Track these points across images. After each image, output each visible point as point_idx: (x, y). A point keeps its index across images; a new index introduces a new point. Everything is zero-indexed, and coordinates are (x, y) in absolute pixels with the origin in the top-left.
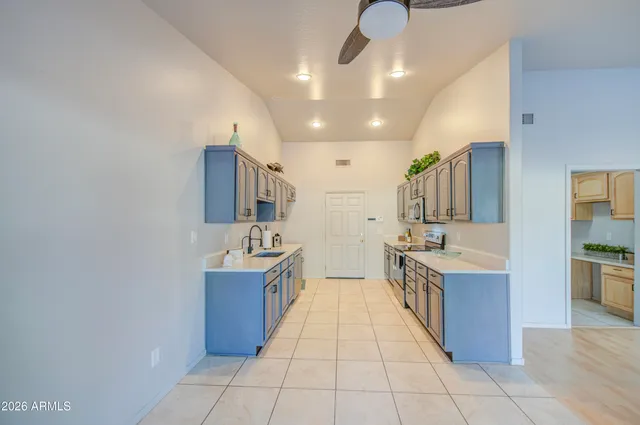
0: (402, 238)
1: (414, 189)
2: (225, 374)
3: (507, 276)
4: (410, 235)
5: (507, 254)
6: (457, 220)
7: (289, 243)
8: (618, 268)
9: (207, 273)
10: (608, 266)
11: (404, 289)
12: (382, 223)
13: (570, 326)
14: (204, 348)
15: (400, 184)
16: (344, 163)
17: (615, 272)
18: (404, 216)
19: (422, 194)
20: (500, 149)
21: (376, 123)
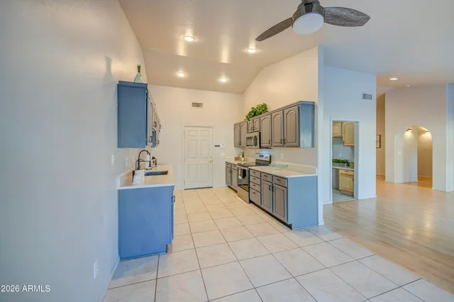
0: (237, 159)
1: (250, 126)
2: (147, 270)
3: (317, 176)
4: (243, 156)
5: (316, 165)
6: (287, 146)
7: (161, 165)
8: (347, 171)
9: (119, 191)
10: (343, 170)
11: (249, 191)
12: (223, 148)
13: (331, 202)
14: (118, 255)
15: (238, 122)
16: (197, 105)
17: (345, 173)
18: (240, 144)
19: (258, 130)
20: (312, 106)
21: (224, 80)
